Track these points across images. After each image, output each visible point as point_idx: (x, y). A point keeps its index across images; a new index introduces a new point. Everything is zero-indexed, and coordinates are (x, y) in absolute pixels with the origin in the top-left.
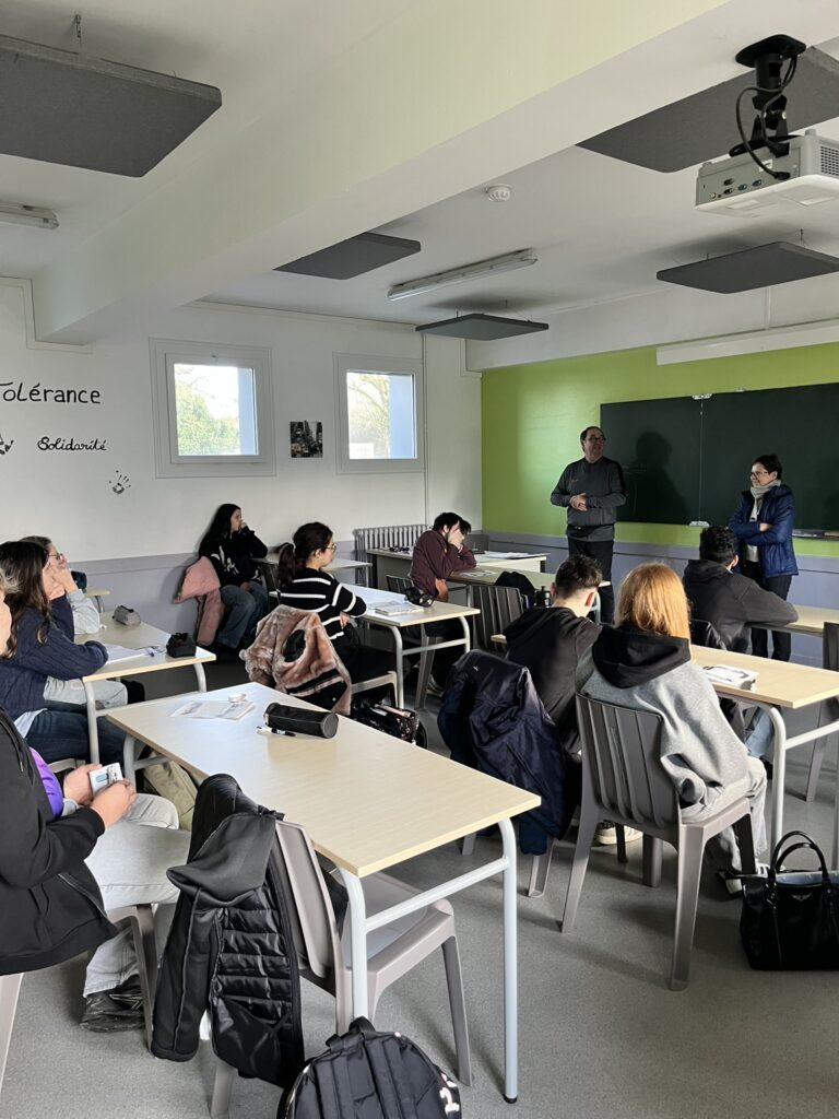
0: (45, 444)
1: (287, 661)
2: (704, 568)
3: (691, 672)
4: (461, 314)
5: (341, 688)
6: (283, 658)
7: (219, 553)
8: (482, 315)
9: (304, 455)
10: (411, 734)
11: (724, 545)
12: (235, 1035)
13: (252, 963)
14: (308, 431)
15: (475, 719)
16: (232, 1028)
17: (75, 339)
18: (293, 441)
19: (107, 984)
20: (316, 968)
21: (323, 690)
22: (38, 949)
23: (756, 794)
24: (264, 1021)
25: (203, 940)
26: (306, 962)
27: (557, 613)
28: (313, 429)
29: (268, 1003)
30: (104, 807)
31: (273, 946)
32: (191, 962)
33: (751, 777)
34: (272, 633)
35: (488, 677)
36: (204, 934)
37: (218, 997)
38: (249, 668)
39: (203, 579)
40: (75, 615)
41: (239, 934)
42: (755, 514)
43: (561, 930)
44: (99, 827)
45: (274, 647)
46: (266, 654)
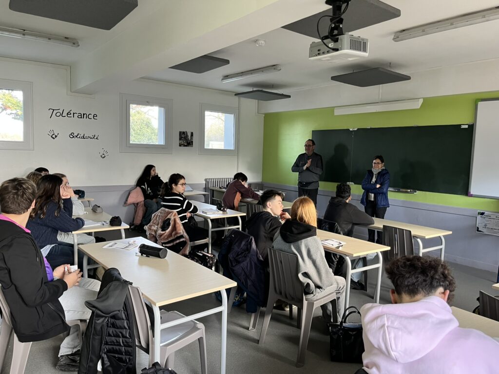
0: (72, 136)
1: (162, 231)
2: (336, 200)
3: (316, 241)
4: (255, 89)
5: (184, 244)
6: (161, 230)
7: (145, 185)
8: (262, 90)
9: (185, 146)
10: (212, 264)
11: (345, 191)
12: (110, 369)
13: (118, 341)
14: (187, 136)
15: (231, 256)
16: (109, 366)
17: (87, 92)
18: (180, 139)
19: (68, 352)
20: (143, 344)
21: (176, 244)
22: (38, 332)
23: (341, 291)
24: (122, 364)
25: (98, 330)
26: (140, 342)
27: (263, 213)
28: (189, 135)
29: (124, 357)
30: (69, 280)
31: (126, 334)
32: (94, 338)
33: (338, 284)
34: (157, 219)
35: (237, 239)
36: (99, 328)
37: (105, 354)
38: (148, 233)
39: (137, 197)
40: (74, 206)
41: (114, 329)
42: (374, 180)
43: (258, 344)
44: (65, 287)
45: (158, 225)
46: (154, 228)
